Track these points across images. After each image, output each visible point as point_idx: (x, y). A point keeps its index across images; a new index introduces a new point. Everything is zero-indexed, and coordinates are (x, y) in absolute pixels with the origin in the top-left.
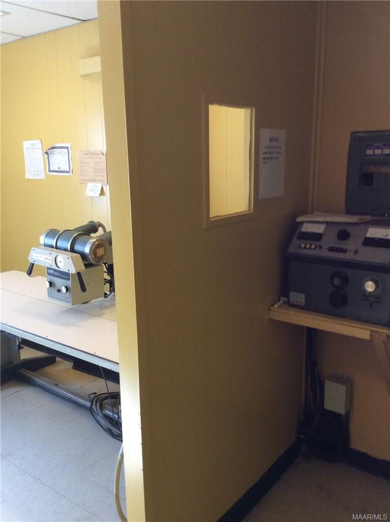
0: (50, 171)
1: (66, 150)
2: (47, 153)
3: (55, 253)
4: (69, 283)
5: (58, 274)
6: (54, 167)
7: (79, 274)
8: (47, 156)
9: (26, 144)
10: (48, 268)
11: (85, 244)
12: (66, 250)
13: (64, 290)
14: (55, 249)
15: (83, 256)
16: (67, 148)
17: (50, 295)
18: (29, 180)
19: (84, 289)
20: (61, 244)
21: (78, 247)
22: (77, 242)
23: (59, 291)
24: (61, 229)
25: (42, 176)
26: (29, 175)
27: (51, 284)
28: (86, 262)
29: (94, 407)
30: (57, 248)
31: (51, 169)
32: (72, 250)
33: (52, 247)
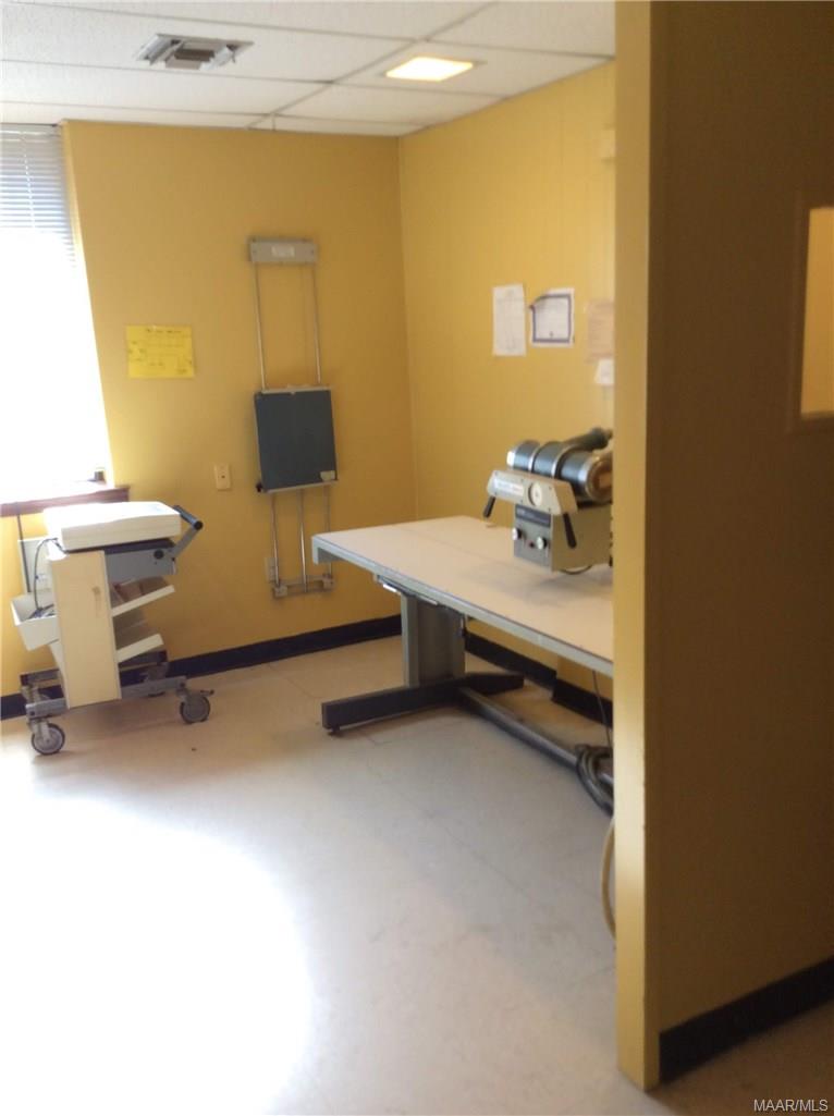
0: (535, 340)
1: (565, 301)
2: (532, 308)
3: (528, 480)
4: (549, 533)
5: (531, 516)
6: (543, 333)
7: (566, 517)
8: (531, 313)
9: (499, 293)
10: (518, 506)
11: (579, 466)
12: (548, 475)
13: (540, 543)
14: (530, 475)
15: (577, 487)
16: (568, 296)
17: (518, 553)
18: (498, 359)
19: (572, 542)
20: (540, 465)
21: (568, 472)
22: (568, 462)
23: (532, 545)
24: (543, 441)
25: (521, 350)
26: (500, 349)
27: (520, 534)
28: (580, 499)
29: (583, 765)
30: (533, 471)
31: (538, 336)
32: (559, 476)
33: (525, 469)
